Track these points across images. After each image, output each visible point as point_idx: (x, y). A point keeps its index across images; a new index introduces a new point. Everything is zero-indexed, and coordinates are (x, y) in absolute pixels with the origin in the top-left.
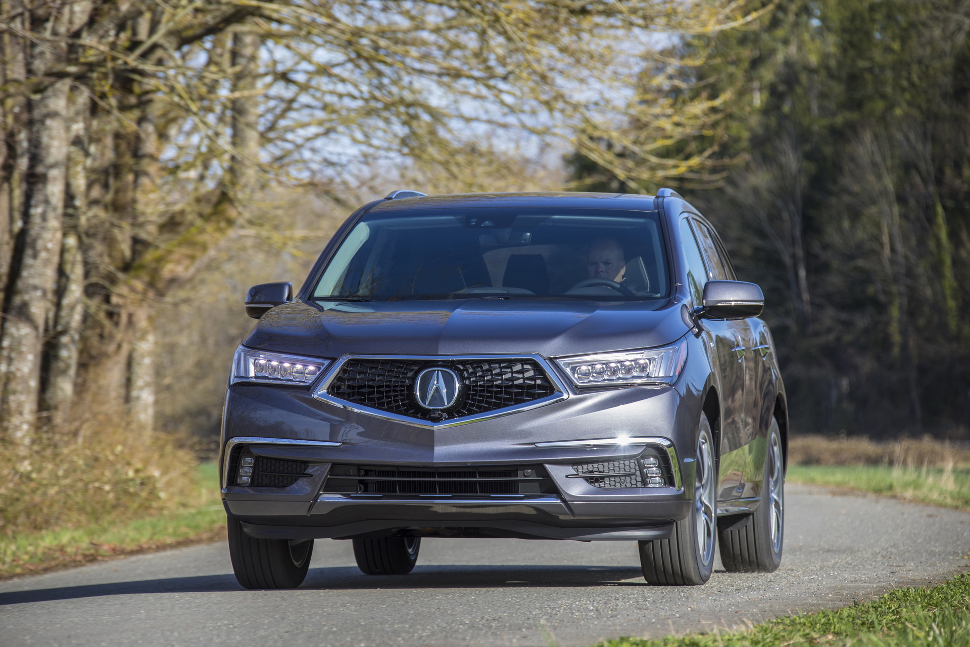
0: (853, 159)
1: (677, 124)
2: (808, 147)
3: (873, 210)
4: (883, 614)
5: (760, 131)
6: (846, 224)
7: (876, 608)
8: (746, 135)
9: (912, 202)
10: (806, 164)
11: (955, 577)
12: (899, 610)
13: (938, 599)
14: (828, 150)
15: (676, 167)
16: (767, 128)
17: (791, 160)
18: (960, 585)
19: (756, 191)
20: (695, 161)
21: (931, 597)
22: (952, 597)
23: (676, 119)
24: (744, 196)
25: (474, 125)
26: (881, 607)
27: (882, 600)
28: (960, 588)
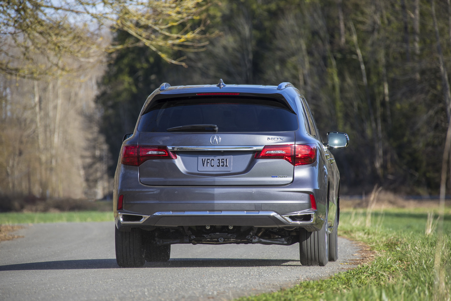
0: (282, 29)
1: (179, 13)
2: (255, 22)
3: (293, 59)
4: (296, 294)
5: (227, 12)
6: (278, 67)
7: (292, 292)
8: (219, 14)
9: (316, 55)
10: (255, 32)
11: (335, 274)
12: (305, 292)
13: (325, 286)
14: (267, 24)
15: (178, 38)
16: (232, 10)
17: (246, 30)
18: (338, 279)
19: (225, 48)
20: (190, 36)
21: (322, 285)
22: (333, 285)
23: (178, 9)
24: (218, 50)
25: (60, 11)
26: (294, 291)
27: (296, 288)
28: (337, 281)
